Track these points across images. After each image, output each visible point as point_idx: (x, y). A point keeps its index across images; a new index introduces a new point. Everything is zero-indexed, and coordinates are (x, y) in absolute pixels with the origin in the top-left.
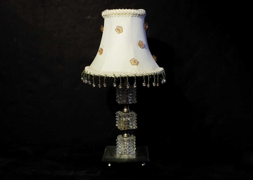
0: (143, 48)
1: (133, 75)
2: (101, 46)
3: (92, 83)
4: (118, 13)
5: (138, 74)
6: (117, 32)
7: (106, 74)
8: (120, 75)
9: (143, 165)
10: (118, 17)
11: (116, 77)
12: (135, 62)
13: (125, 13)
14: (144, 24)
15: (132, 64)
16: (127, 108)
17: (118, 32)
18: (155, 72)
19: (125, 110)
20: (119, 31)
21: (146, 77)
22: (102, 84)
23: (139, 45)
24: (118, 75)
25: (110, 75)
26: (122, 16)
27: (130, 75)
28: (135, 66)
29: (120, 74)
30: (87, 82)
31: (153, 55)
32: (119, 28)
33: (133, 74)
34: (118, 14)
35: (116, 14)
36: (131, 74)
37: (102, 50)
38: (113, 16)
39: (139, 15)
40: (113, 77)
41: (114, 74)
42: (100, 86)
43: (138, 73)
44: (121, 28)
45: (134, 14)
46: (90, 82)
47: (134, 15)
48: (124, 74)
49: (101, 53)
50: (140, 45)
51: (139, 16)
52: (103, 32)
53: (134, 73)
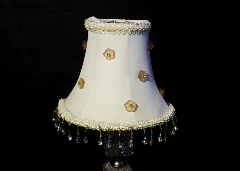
0: (144, 82)
1: (129, 128)
2: (82, 75)
3: (67, 135)
4: (108, 29)
5: (136, 127)
6: (106, 57)
7: (88, 125)
8: (109, 128)
10: (109, 34)
11: (102, 131)
12: (133, 107)
13: (119, 30)
14: (148, 42)
15: (128, 109)
16: (119, 162)
17: (108, 58)
18: (162, 121)
19: (117, 164)
20: (110, 56)
21: (148, 129)
22: (81, 138)
23: (139, 77)
24: (105, 128)
25: (94, 126)
26: (114, 33)
27: (124, 128)
28: (132, 112)
29: (109, 127)
30: (59, 129)
31: (160, 88)
32: (109, 52)
33: (129, 127)
34: (109, 31)
35: (106, 30)
36: (125, 127)
37: (84, 82)
38: (100, 32)
39: (141, 31)
40: (98, 130)
41: (99, 127)
42: (79, 141)
43: (136, 125)
44: (112, 53)
45: (132, 31)
46: (64, 132)
47: (134, 32)
48: (115, 126)
49: (82, 87)
50: (141, 76)
51: (141, 33)
52: (85, 51)
53: (130, 126)
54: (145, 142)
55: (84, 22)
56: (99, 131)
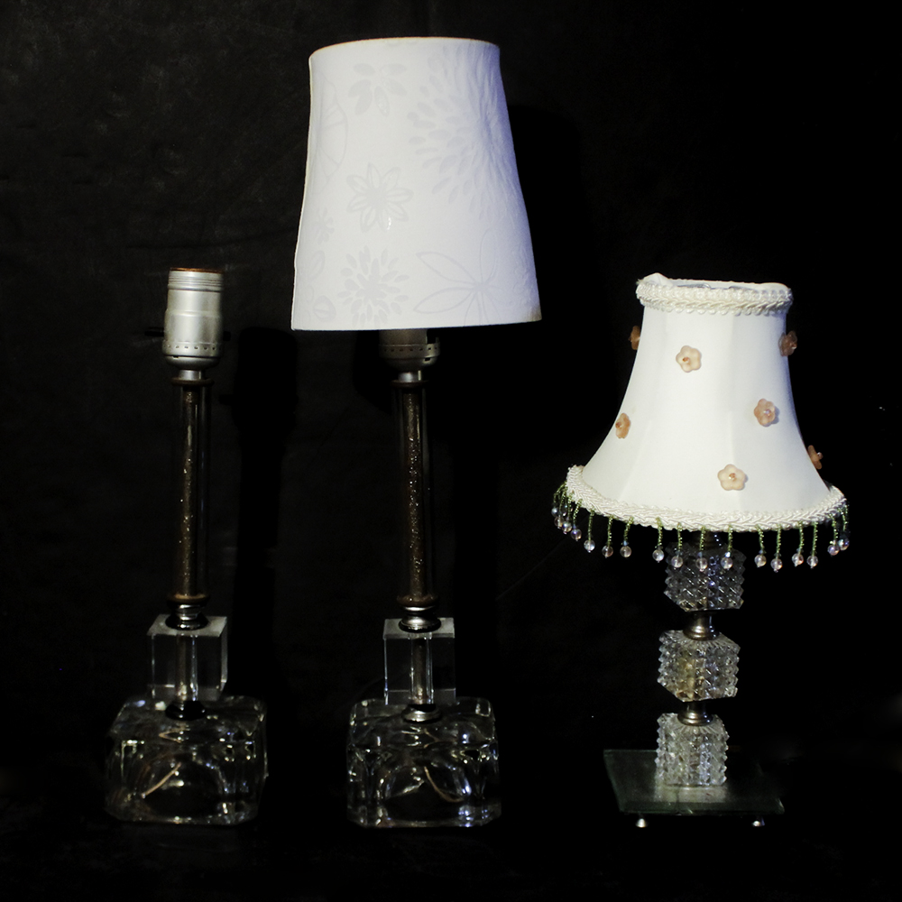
0: (768, 425)
1: (724, 525)
2: (625, 408)
3: (584, 538)
4: (688, 302)
5: (742, 525)
6: (681, 365)
7: (633, 515)
8: (679, 524)
9: (757, 823)
10: (690, 313)
11: (663, 530)
12: (735, 479)
13: (713, 303)
14: (783, 335)
15: (726, 485)
16: (705, 625)
17: (686, 368)
18: (805, 517)
19: (699, 629)
20: (689, 364)
21: (770, 535)
22: (616, 545)
23: (757, 413)
24: (671, 522)
25: (645, 520)
26: (701, 311)
27: (714, 524)
28: (734, 492)
29: (679, 521)
30: (568, 528)
31: (811, 447)
32: (687, 354)
33: (725, 522)
34: (690, 305)
35: (683, 303)
36: (717, 522)
37: (628, 424)
38: (670, 309)
39: (765, 307)
40: (655, 526)
41: (658, 519)
42: (609, 551)
43: (741, 521)
44: (695, 355)
45: (742, 307)
46: (578, 534)
47: (744, 309)
48: (692, 520)
49: (623, 434)
50: (765, 414)
51: (764, 313)
52: (636, 351)
53: (728, 520)
54: (760, 561)
55: (636, 287)
56: (656, 530)
